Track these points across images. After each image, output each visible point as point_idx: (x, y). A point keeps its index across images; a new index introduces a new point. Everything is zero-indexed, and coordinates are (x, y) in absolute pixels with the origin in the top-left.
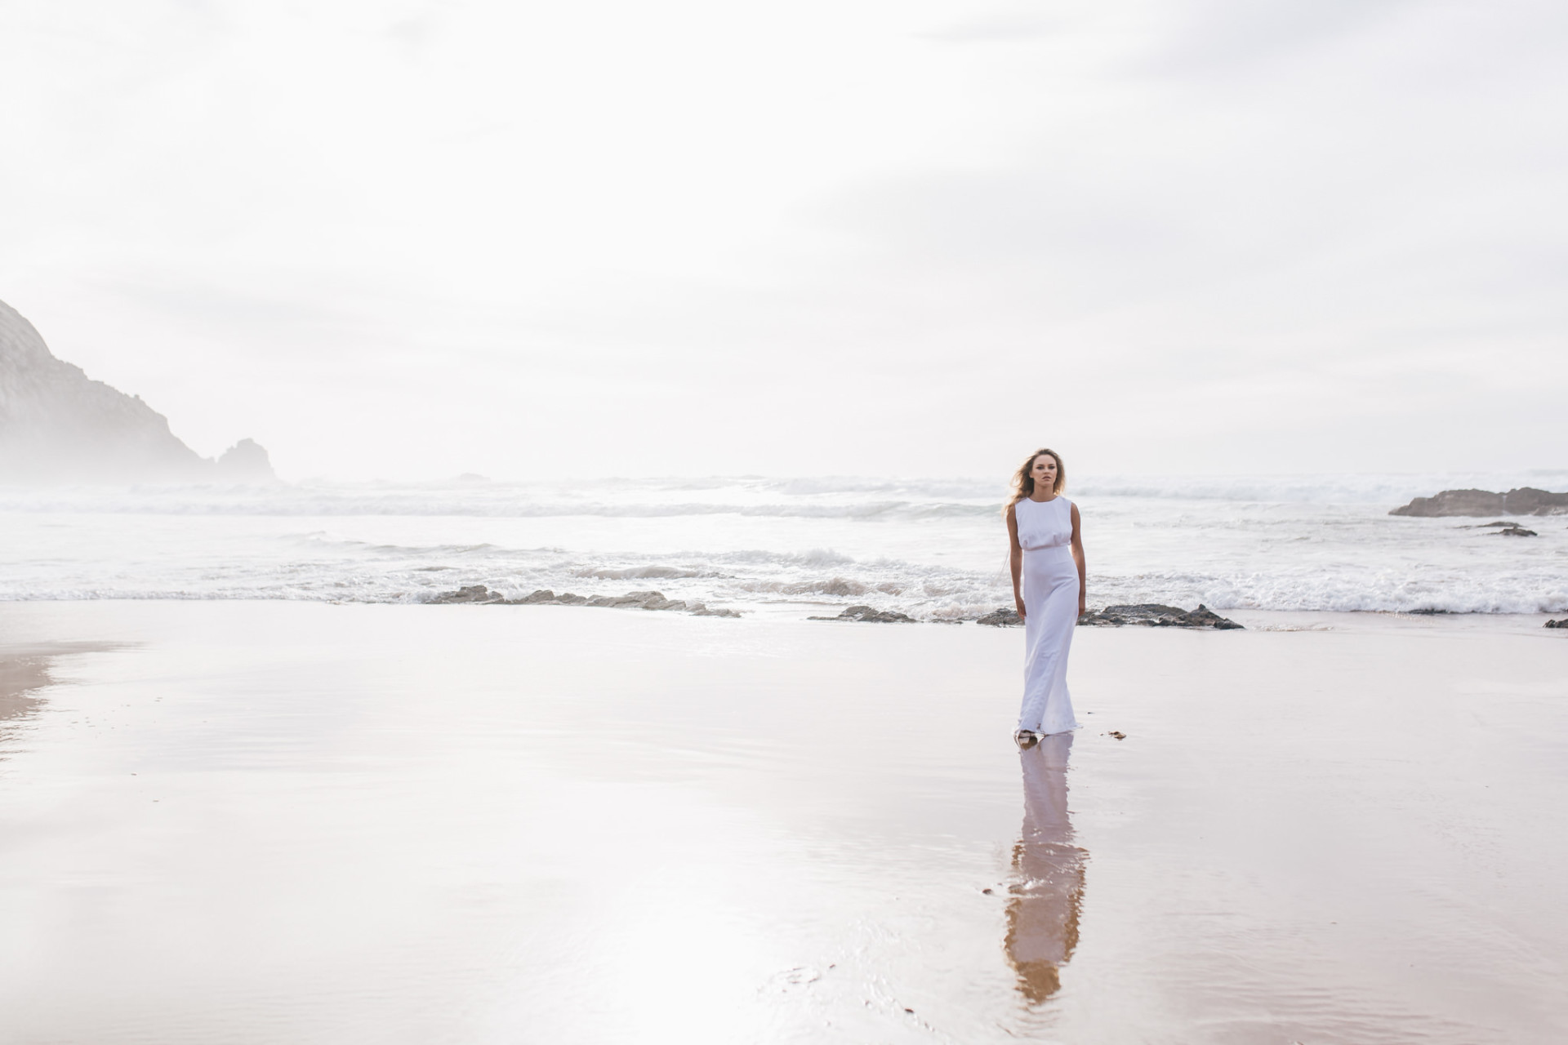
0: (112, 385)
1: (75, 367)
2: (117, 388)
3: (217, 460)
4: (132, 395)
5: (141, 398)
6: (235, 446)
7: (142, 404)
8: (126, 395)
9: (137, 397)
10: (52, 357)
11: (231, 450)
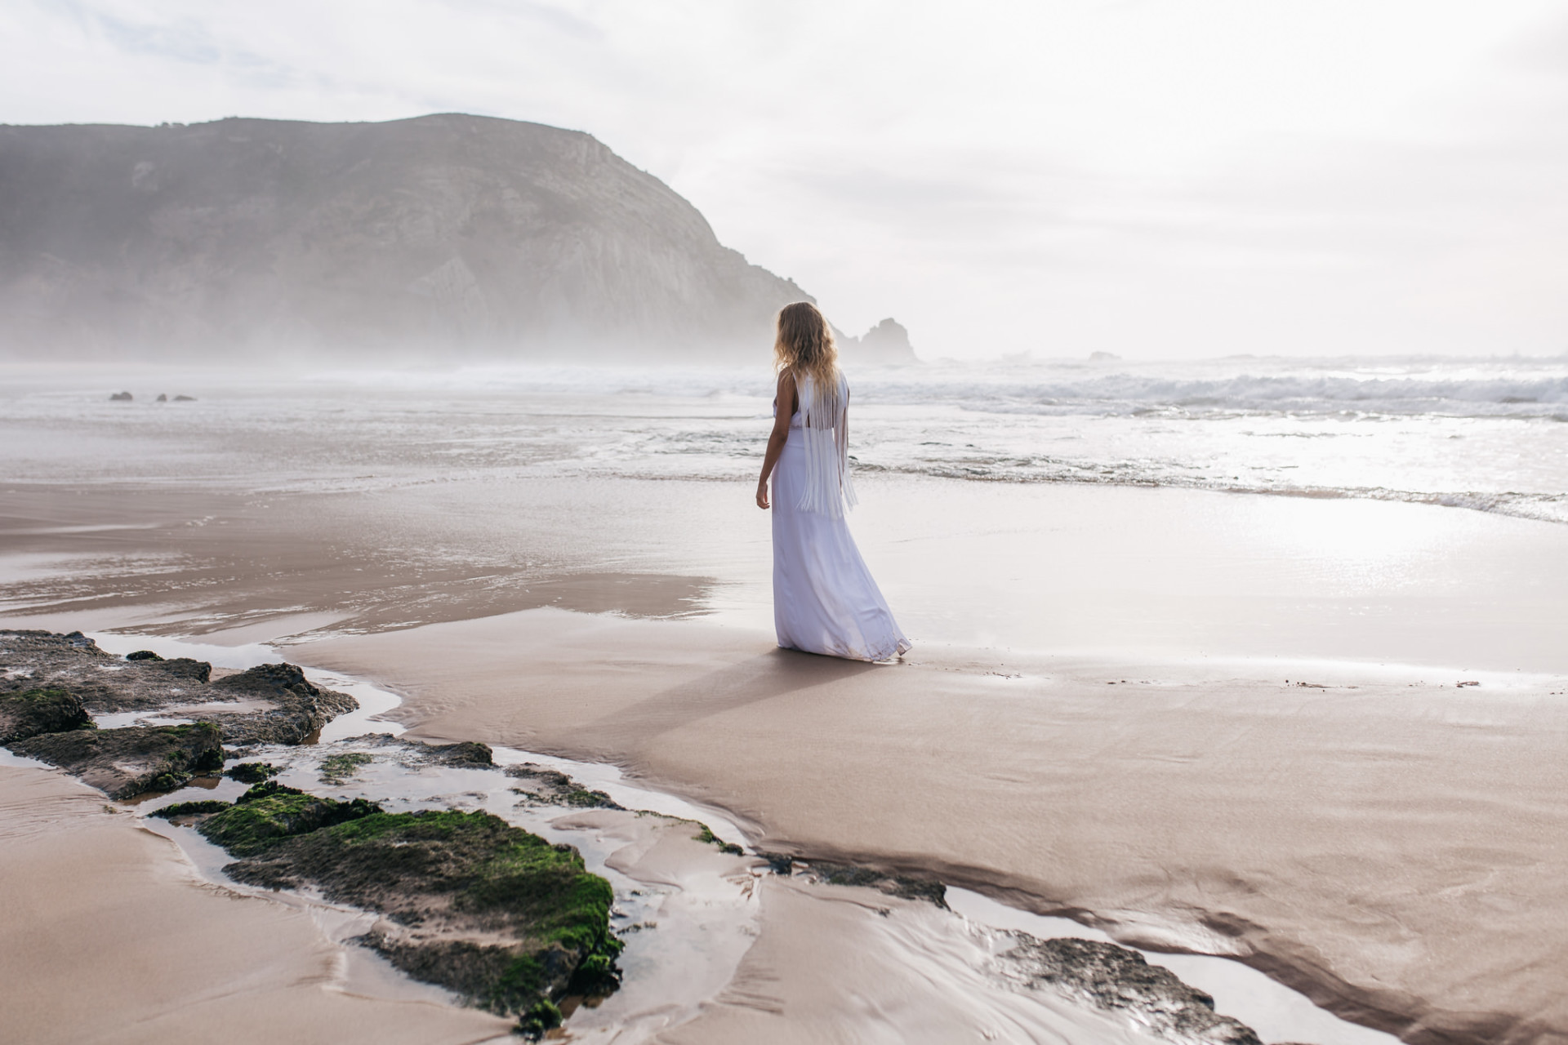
0: (769, 269)
1: (737, 253)
2: (773, 272)
3: (860, 340)
4: (786, 279)
5: (794, 281)
6: (877, 326)
7: (795, 286)
8: (781, 279)
9: (790, 279)
10: (718, 244)
11: (873, 329)
